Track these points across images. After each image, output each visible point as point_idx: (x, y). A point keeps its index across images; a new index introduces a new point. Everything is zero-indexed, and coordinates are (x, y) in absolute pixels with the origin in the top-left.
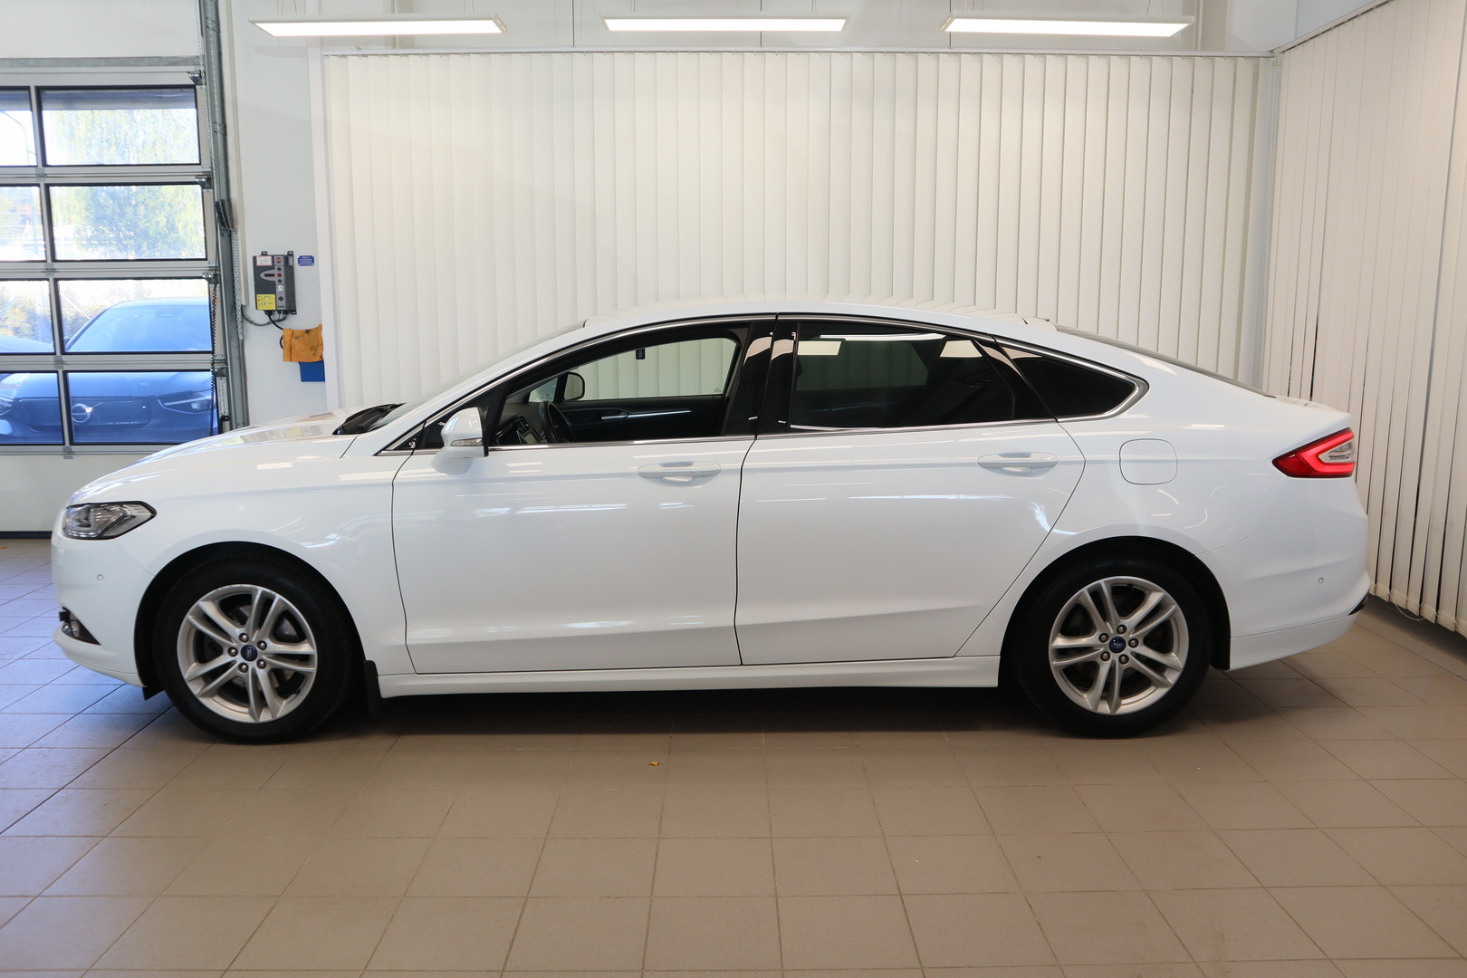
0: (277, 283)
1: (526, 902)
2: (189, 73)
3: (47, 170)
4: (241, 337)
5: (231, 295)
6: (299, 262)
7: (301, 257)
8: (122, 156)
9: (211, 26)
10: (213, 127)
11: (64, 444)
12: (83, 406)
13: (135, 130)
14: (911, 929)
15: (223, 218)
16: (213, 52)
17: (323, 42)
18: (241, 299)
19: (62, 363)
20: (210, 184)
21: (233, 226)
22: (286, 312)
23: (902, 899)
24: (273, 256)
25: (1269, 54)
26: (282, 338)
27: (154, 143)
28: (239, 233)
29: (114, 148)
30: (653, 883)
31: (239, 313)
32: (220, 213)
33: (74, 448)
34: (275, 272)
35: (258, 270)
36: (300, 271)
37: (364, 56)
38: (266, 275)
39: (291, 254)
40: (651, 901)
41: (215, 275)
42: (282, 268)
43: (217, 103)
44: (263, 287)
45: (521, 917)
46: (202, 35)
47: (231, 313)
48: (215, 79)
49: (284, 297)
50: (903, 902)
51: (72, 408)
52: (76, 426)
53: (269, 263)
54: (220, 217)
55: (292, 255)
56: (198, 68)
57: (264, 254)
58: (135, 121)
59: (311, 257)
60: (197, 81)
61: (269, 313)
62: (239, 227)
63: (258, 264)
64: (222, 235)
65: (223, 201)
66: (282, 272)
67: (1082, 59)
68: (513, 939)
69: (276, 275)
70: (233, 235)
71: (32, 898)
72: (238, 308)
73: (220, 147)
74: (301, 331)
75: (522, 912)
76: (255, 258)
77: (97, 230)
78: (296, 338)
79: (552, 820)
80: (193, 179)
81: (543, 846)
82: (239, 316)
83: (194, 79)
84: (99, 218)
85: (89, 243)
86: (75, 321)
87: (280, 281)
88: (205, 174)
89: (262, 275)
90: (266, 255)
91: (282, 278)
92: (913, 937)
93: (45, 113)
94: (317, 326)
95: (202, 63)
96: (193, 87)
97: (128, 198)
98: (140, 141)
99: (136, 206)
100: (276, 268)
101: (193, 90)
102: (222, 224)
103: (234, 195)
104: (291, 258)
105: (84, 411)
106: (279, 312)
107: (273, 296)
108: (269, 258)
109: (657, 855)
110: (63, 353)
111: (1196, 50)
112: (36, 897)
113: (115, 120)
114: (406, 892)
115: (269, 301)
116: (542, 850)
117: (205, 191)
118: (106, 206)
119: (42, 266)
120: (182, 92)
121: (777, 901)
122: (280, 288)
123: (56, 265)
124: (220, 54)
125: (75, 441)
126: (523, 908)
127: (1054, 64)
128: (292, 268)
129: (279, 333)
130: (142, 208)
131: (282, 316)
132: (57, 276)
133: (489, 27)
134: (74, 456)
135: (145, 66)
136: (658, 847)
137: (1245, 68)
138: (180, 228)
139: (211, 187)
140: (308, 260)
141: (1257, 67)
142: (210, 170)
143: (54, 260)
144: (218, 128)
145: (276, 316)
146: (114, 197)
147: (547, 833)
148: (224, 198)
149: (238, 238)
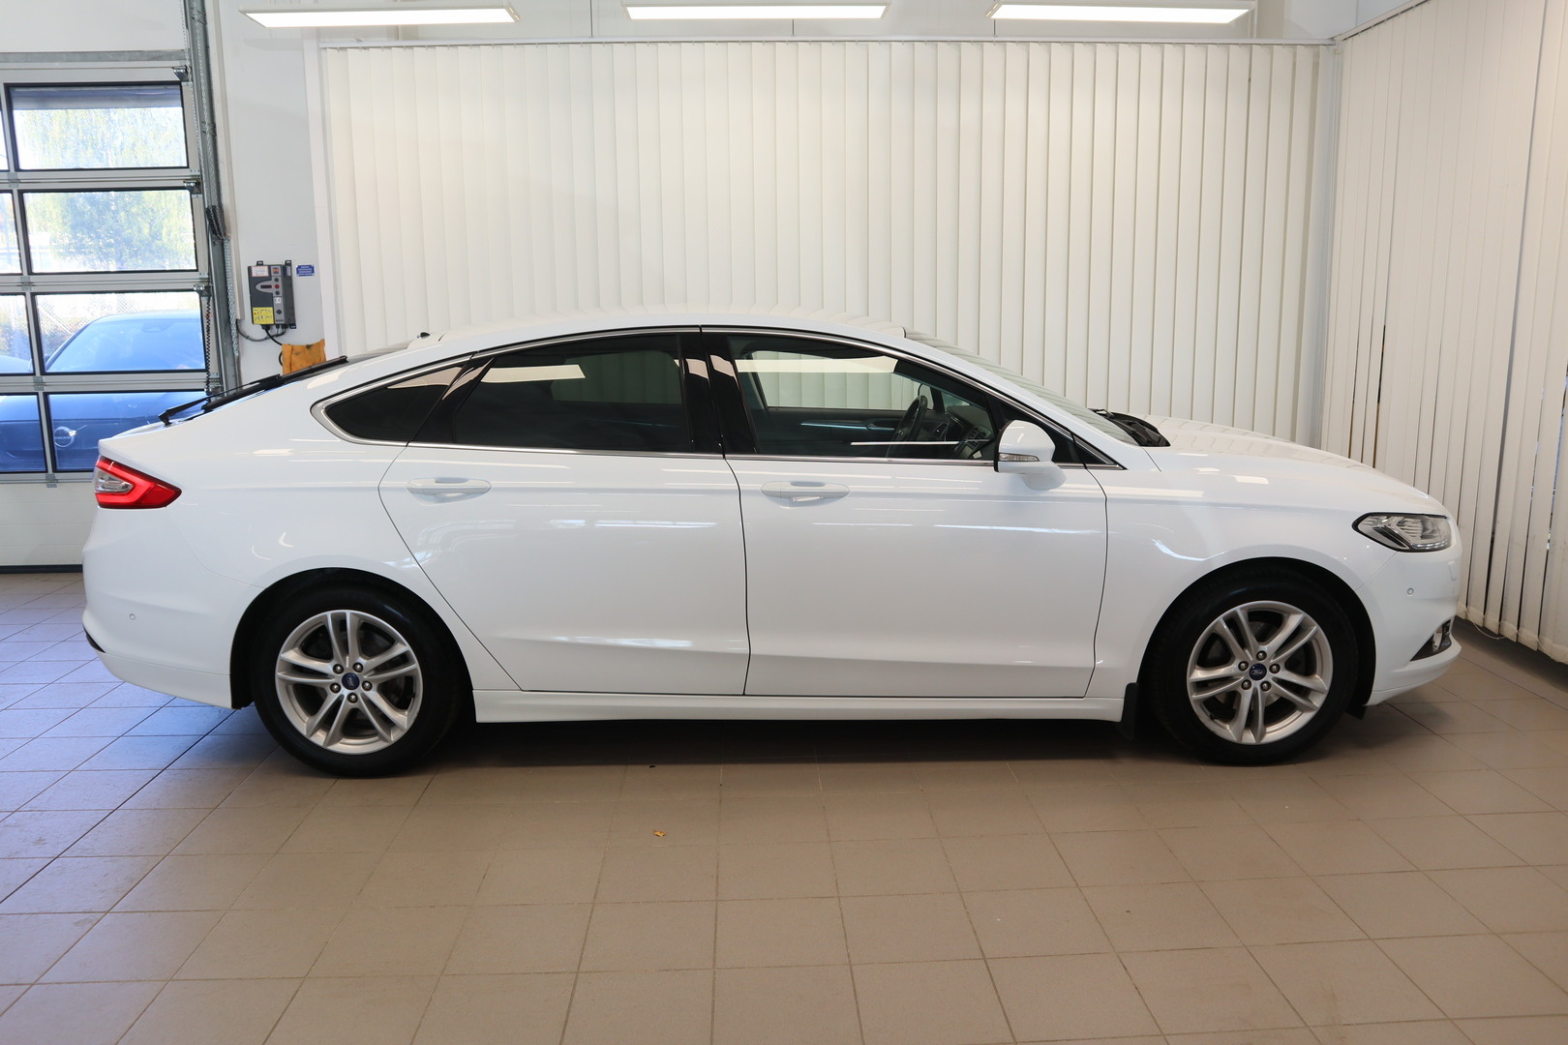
0: (274, 295)
1: (577, 977)
2: (173, 68)
3: (20, 175)
4: (236, 354)
5: (225, 307)
6: (298, 272)
7: (299, 267)
8: (100, 160)
9: (196, 17)
10: (202, 127)
11: (46, 471)
12: (66, 429)
13: (112, 131)
14: (999, 998)
15: (215, 225)
16: (200, 46)
17: (319, 33)
18: (235, 313)
19: (43, 384)
20: (199, 189)
21: (225, 234)
22: (285, 326)
23: (986, 963)
24: (269, 267)
25: (1329, 42)
26: (281, 354)
27: (134, 145)
28: (232, 241)
29: (90, 150)
30: (715, 952)
31: (234, 328)
32: (211, 221)
33: (58, 476)
34: (272, 283)
35: (253, 281)
36: (299, 283)
37: (365, 48)
38: (262, 287)
39: (288, 264)
40: (715, 973)
41: (207, 288)
42: (280, 279)
43: (205, 100)
44: (259, 299)
45: (572, 995)
46: (187, 27)
47: (225, 329)
48: (203, 75)
49: (282, 310)
50: (988, 968)
51: (54, 431)
52: (59, 452)
53: (266, 274)
54: (211, 224)
55: (290, 265)
56: (183, 63)
57: (260, 264)
58: (112, 121)
59: (310, 266)
60: (183, 77)
61: (267, 327)
62: (232, 235)
63: (254, 275)
64: (214, 243)
65: (214, 207)
66: (280, 283)
67: (1134, 48)
68: (566, 1022)
69: (273, 287)
70: (226, 244)
71: (27, 987)
72: (233, 322)
73: (210, 148)
74: (302, 346)
75: (574, 989)
76: (250, 269)
77: (75, 237)
78: (296, 354)
79: (599, 882)
80: (180, 183)
81: (592, 913)
82: (234, 330)
83: (179, 75)
84: (79, 224)
85: (67, 252)
86: (53, 336)
87: (277, 293)
88: (194, 177)
89: (258, 287)
90: (262, 265)
91: (280, 290)
92: (1003, 1007)
93: (16, 113)
94: (319, 341)
95: (187, 57)
96: (178, 83)
97: (107, 205)
98: (117, 143)
99: (116, 212)
100: (273, 278)
101: (178, 87)
102: (214, 232)
103: (225, 201)
104: (288, 268)
105: (67, 434)
106: (278, 326)
107: (271, 309)
108: (266, 268)
109: (716, 919)
110: (43, 373)
111: (1252, 37)
112: (32, 985)
113: (91, 121)
114: (444, 970)
115: (266, 315)
116: (591, 917)
117: (193, 196)
118: (84, 213)
119: (17, 279)
120: (166, 89)
121: (851, 969)
122: (278, 301)
123: (33, 278)
124: (207, 47)
125: (58, 468)
126: (575, 985)
127: (1105, 53)
128: (290, 278)
129: (278, 349)
130: (122, 214)
131: (280, 331)
132: (34, 290)
133: (501, 16)
134: (58, 485)
135: (125, 61)
136: (716, 911)
137: (1304, 56)
138: (164, 235)
139: (201, 192)
140: (308, 270)
141: (1317, 55)
142: (199, 173)
143: (30, 273)
144: (208, 128)
145: (274, 331)
146: (93, 203)
147: (595, 897)
148: (215, 203)
149: (231, 247)
